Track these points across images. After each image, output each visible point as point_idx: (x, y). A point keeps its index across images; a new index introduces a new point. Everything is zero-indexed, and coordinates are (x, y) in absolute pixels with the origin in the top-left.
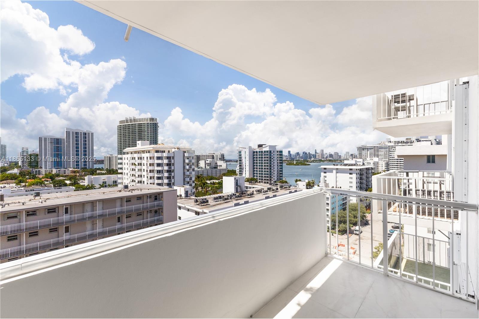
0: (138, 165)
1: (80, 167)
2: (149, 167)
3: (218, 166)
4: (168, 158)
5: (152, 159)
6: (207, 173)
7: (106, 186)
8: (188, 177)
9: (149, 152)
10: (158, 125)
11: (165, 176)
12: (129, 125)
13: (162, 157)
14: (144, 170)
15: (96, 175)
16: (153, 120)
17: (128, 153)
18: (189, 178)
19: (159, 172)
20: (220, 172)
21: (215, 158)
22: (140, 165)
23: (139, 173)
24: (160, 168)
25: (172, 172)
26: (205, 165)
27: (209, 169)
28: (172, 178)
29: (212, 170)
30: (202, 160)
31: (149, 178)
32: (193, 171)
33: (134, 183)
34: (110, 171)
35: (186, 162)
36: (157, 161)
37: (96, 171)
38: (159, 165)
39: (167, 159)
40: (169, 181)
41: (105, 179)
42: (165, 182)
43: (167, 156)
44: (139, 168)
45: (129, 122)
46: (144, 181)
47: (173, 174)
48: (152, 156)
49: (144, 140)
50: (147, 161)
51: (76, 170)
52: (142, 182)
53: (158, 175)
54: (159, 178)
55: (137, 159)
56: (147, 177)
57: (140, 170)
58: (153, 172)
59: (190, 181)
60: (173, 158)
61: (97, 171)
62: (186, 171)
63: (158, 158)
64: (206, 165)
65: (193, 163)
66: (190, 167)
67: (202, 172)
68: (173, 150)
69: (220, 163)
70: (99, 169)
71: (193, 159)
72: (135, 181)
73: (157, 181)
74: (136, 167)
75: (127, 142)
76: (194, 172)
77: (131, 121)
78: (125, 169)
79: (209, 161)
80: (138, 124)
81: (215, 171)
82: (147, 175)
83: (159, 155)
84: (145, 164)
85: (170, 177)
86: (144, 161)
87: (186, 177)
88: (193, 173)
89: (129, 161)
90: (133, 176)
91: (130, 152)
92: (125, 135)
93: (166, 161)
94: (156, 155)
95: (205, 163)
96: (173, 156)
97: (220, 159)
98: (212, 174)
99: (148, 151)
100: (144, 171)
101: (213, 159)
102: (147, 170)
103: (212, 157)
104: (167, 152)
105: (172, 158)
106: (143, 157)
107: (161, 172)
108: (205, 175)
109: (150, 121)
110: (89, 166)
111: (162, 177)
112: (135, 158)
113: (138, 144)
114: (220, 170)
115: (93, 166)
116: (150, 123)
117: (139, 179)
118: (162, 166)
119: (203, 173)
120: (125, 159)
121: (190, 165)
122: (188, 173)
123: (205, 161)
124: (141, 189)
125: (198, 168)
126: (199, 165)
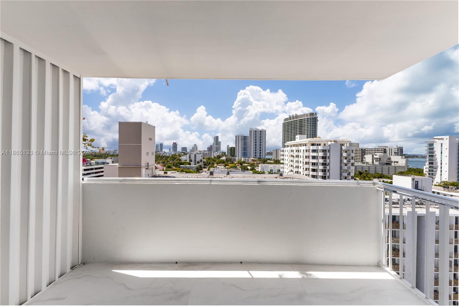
0: (296, 157)
1: (257, 157)
2: (305, 159)
3: (392, 162)
4: (324, 151)
5: (308, 151)
6: (374, 170)
7: (272, 173)
8: (346, 171)
9: (305, 146)
10: (318, 119)
11: (320, 168)
12: (292, 121)
13: (317, 150)
14: (301, 161)
15: (266, 164)
16: (313, 115)
17: (288, 146)
18: (346, 173)
19: (314, 164)
20: (395, 169)
21: (388, 152)
22: (297, 157)
23: (297, 164)
24: (315, 161)
25: (327, 165)
26: (373, 160)
27: (378, 165)
28: (327, 171)
29: (382, 166)
30: (368, 155)
31: (305, 169)
32: (352, 166)
33: (292, 173)
34: (276, 161)
35: (344, 156)
36: (312, 154)
37: (267, 161)
38: (314, 157)
39: (322, 152)
40: (324, 174)
41: (272, 168)
42: (319, 175)
43: (322, 149)
44: (297, 160)
45: (292, 119)
46: (300, 172)
47: (328, 167)
48: (307, 149)
49: (304, 135)
50: (303, 154)
51: (254, 159)
52: (299, 173)
53: (313, 167)
54: (314, 170)
55: (295, 151)
56: (303, 168)
57: (297, 162)
58: (308, 164)
59: (348, 177)
60: (329, 151)
61: (268, 161)
62: (343, 165)
63: (314, 151)
64: (374, 160)
65: (352, 157)
66: (349, 161)
67: (368, 168)
68: (329, 143)
69: (394, 158)
70: (269, 159)
71: (352, 152)
72: (293, 171)
73: (311, 173)
74: (294, 159)
75: (290, 137)
76: (354, 167)
77: (293, 117)
78: (285, 160)
79: (378, 155)
80: (299, 120)
81: (387, 168)
82: (303, 166)
83: (315, 148)
84: (302, 157)
85: (325, 171)
86: (301, 154)
87: (343, 172)
88: (353, 168)
89: (289, 153)
90: (291, 166)
91: (290, 145)
92: (288, 131)
93: (321, 154)
94: (312, 148)
95: (373, 157)
96: (329, 149)
97: (396, 154)
98: (382, 171)
99: (304, 145)
100: (301, 163)
101: (384, 153)
102: (303, 162)
103: (383, 151)
104: (322, 145)
105: (327, 151)
106: (300, 150)
107: (316, 165)
108: (372, 171)
109: (310, 116)
110: (263, 156)
111: (317, 169)
112: (293, 150)
113: (297, 138)
114: (395, 167)
115: (265, 157)
116: (310, 118)
117: (296, 170)
118: (317, 159)
119: (369, 169)
120: (286, 152)
121: (348, 159)
122: (346, 168)
123: (373, 156)
124: (293, 178)
125: (363, 163)
126: (364, 159)
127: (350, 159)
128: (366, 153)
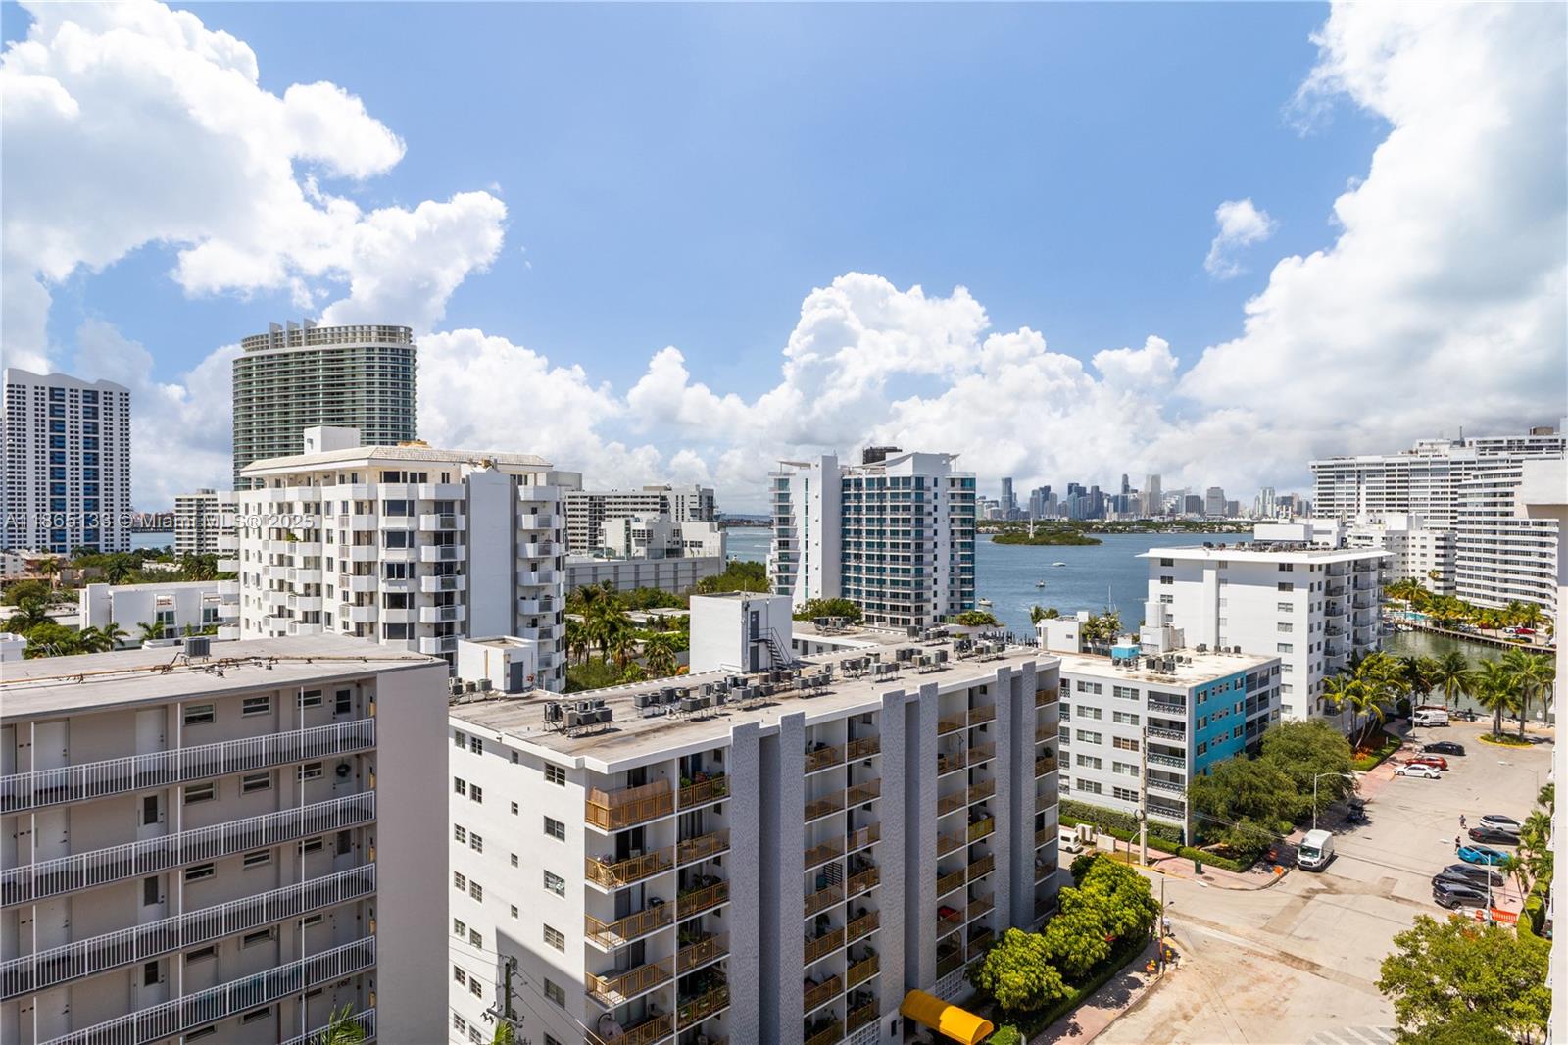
0: (307, 539)
2: (353, 548)
3: (684, 544)
4: (442, 507)
5: (366, 510)
6: (632, 578)
7: (170, 633)
8: (533, 595)
9: (354, 481)
11: (424, 590)
12: (286, 355)
13: (412, 503)
14: (330, 560)
15: (131, 582)
16: (393, 335)
17: (260, 484)
18: (536, 603)
19: (395, 571)
20: (694, 571)
21: (673, 510)
22: (312, 537)
23: (310, 576)
24: (400, 555)
25: (458, 573)
26: (628, 539)
27: (643, 558)
28: (457, 599)
29: (657, 561)
30: (613, 519)
31: (352, 599)
32: (558, 568)
33: (284, 623)
34: (199, 563)
35: (525, 528)
36: (387, 523)
37: (138, 566)
38: (395, 539)
39: (436, 512)
40: (444, 615)
41: (168, 602)
42: (423, 620)
43: (434, 497)
44: (311, 555)
45: (286, 341)
46: (329, 615)
47: (461, 582)
48: (364, 496)
50: (344, 522)
51: (48, 556)
52: (323, 618)
53: (391, 584)
54: (396, 601)
55: (299, 509)
56: (345, 596)
57: (313, 562)
58: (370, 572)
59: (544, 617)
60: (465, 506)
61: (144, 565)
62: (522, 567)
63: (395, 507)
64: (633, 539)
65: (557, 531)
66: (545, 551)
67: (612, 571)
68: (466, 470)
69: (693, 530)
70: (153, 554)
71: (558, 513)
72: (291, 614)
73: (385, 616)
74: (292, 549)
75: (277, 434)
76: (564, 573)
77: (294, 337)
78: (247, 558)
79: (644, 521)
80: (325, 352)
81: (671, 568)
82: (343, 584)
83: (399, 491)
84: (336, 536)
85: (449, 598)
86: (330, 523)
87: (524, 598)
88: (560, 578)
90: (281, 589)
91: (270, 476)
92: (265, 402)
93: (428, 523)
94: (385, 492)
95: (628, 529)
96: (464, 498)
97: (697, 514)
98: (657, 580)
99: (348, 476)
100: (330, 567)
101: (663, 511)
102: (344, 563)
103: (658, 506)
104: (435, 478)
105: (457, 507)
106: (328, 503)
107: (406, 573)
108: (626, 585)
109: (381, 340)
110: (112, 539)
111: (412, 595)
112: (290, 506)
113: (311, 441)
114: (694, 562)
115: (125, 542)
116: (381, 349)
117: (310, 604)
118: (411, 545)
119: (616, 575)
120: (247, 512)
121: (541, 539)
122: (532, 578)
123: (628, 523)
125: (596, 552)
126: (599, 538)
127: (549, 541)
128: (607, 513)
